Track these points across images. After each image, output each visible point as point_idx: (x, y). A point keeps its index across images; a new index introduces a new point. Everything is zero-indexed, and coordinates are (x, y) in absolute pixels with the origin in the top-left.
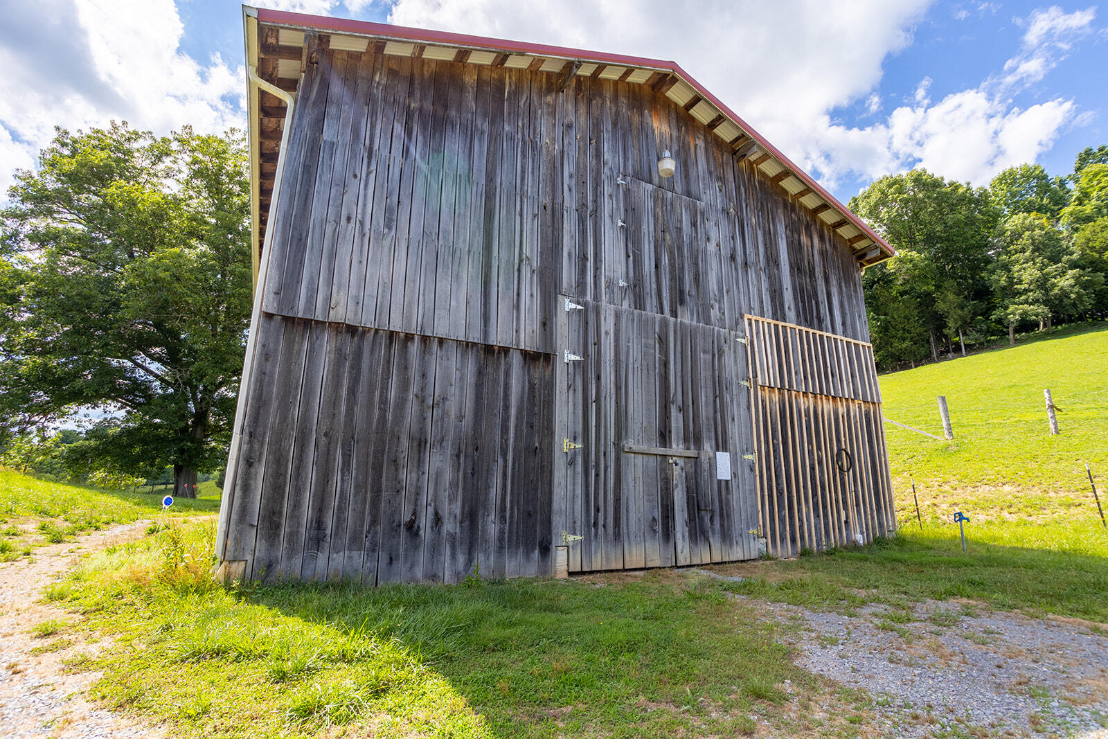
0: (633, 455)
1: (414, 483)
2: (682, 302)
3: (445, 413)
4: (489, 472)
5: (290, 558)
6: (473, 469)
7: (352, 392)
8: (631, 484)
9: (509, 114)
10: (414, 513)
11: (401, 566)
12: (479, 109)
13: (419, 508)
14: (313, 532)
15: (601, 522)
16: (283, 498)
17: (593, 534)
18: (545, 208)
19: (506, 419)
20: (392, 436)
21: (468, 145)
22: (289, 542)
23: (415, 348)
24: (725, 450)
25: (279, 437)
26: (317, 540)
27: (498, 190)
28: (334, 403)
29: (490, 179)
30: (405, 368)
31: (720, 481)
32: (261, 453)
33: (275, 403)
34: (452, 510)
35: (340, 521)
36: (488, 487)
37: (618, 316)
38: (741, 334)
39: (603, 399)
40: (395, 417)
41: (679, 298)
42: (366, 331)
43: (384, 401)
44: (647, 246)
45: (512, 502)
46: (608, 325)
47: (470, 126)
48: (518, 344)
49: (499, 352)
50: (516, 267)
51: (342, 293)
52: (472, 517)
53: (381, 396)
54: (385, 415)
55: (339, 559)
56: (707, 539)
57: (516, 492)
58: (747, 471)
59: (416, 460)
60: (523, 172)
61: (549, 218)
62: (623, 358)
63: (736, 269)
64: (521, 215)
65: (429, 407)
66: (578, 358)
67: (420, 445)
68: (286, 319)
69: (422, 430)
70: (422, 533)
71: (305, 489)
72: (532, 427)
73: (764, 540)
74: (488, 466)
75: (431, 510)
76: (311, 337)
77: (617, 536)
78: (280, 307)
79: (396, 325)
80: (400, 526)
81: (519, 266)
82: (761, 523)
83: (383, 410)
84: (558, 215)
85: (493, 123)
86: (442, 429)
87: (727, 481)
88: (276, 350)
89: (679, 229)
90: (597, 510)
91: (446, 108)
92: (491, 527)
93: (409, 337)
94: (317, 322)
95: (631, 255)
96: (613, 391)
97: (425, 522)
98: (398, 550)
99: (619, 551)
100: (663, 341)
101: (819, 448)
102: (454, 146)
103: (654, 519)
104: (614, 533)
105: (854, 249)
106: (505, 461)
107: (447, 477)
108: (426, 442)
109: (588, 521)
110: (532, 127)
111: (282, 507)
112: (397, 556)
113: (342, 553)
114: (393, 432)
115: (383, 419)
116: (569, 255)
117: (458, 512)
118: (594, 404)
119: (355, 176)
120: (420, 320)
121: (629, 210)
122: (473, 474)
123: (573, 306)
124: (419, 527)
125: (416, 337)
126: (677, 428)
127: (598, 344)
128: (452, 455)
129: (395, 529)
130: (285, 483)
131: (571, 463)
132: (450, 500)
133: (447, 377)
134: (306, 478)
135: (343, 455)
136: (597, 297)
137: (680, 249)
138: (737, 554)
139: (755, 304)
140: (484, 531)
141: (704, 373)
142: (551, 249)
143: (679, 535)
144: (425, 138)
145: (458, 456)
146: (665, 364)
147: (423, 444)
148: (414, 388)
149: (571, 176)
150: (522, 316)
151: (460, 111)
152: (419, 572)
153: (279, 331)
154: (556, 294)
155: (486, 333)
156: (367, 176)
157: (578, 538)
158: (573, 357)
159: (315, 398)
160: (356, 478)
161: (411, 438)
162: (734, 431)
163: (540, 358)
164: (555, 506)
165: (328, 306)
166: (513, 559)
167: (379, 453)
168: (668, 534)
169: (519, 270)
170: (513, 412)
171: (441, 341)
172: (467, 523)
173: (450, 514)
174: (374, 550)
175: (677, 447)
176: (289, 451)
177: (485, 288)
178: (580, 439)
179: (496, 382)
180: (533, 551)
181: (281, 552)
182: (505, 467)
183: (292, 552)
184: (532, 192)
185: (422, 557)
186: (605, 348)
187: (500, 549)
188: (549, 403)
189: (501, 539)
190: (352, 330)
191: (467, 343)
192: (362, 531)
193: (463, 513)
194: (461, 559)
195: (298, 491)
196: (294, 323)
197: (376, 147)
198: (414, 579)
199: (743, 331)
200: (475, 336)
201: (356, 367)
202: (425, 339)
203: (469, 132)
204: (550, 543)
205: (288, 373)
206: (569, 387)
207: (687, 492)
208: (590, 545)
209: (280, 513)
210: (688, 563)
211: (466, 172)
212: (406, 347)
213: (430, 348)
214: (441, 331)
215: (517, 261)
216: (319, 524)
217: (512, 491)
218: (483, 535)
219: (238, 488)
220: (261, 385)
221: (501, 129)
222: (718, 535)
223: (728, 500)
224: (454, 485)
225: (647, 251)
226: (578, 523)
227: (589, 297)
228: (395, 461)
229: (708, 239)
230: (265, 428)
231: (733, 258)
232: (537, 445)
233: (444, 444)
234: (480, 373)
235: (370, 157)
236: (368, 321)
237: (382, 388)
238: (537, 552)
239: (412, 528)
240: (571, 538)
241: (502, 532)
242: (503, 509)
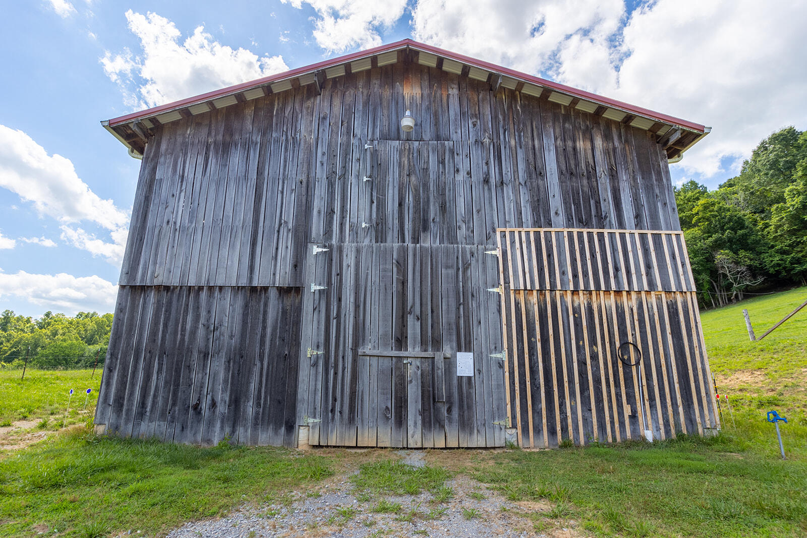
0: (368, 358)
1: (200, 380)
2: (425, 228)
3: (222, 334)
4: (250, 372)
5: (126, 424)
6: (239, 371)
7: (166, 325)
8: (366, 381)
9: (277, 124)
10: (199, 400)
11: (189, 433)
12: (254, 129)
13: (201, 396)
14: (140, 410)
15: (338, 408)
16: (125, 389)
17: (330, 418)
18: (301, 183)
19: (263, 336)
20: (188, 352)
21: (246, 155)
22: (127, 414)
23: (204, 295)
24: (468, 349)
25: (126, 355)
26: (141, 414)
27: (266, 181)
28: (154, 333)
29: (260, 173)
30: (197, 308)
31: (460, 378)
32: (116, 364)
33: (124, 336)
34: (222, 397)
35: (154, 403)
36: (248, 383)
37: (358, 251)
38: (491, 246)
39: (343, 316)
40: (190, 339)
41: (423, 225)
42: (175, 288)
43: (184, 330)
44: (391, 191)
45: (265, 392)
46: (349, 260)
47: (248, 142)
48: (274, 283)
49: (261, 290)
50: (277, 229)
51: (161, 268)
52: (236, 402)
53: (182, 327)
54: (184, 339)
55: (154, 426)
56: (442, 427)
57: (269, 386)
58: (494, 368)
59: (202, 365)
60: (285, 161)
61: (304, 189)
62: (362, 283)
63: (490, 189)
64: (282, 193)
65: (211, 331)
66: (322, 288)
67: (205, 356)
68: (132, 287)
69: (207, 346)
70: (203, 412)
71: (137, 384)
72: (283, 340)
73: (514, 431)
74: (250, 368)
75: (209, 397)
76: (145, 295)
77: (351, 420)
78: (128, 281)
79: (192, 282)
80: (189, 407)
81: (279, 228)
82: (509, 414)
83: (183, 335)
84: (311, 185)
85: (264, 134)
86: (219, 345)
87: (469, 378)
88: (126, 306)
89: (426, 170)
90: (335, 400)
91: (232, 135)
92: (250, 409)
93: (201, 288)
94: (148, 287)
95: (375, 202)
96: (352, 309)
97: (205, 406)
98: (187, 423)
99: (353, 432)
100: (401, 265)
102: (236, 159)
103: (387, 408)
104: (349, 418)
106: (262, 365)
107: (221, 376)
108: (208, 354)
109: (326, 408)
110: (293, 128)
111: (124, 395)
112: (187, 426)
113: (154, 423)
114: (188, 348)
115: (183, 340)
116: (319, 212)
117: (227, 399)
118: (335, 321)
119: (173, 195)
120: (207, 277)
121: (375, 166)
122: (238, 374)
123: (320, 250)
124: (201, 408)
125: (205, 288)
126: (414, 334)
127: (340, 275)
128: (225, 361)
129: (187, 410)
130: (127, 381)
131: (315, 365)
132: (222, 391)
133: (223, 311)
134: (138, 378)
135: (159, 363)
136: (342, 239)
137: (426, 186)
138: (478, 440)
139: (512, 218)
140: (245, 412)
141: (445, 286)
142: (305, 210)
143: (410, 423)
144: (217, 159)
145: (229, 362)
146: (404, 283)
147: (207, 355)
148: (202, 320)
149: (323, 154)
150: (279, 264)
151: (241, 134)
152: (199, 438)
153: (128, 295)
154: (307, 243)
155: (251, 279)
156: (180, 193)
157: (317, 420)
158: (318, 288)
159: (145, 331)
160: (166, 376)
161: (200, 352)
162: (480, 333)
163: (293, 291)
164: (299, 397)
165: (153, 277)
166: (265, 433)
167: (179, 363)
168: (401, 421)
169: (279, 231)
170: (269, 330)
171: (221, 288)
172: (232, 407)
173: (222, 400)
174: (173, 422)
175: (413, 350)
176: (130, 363)
177: (253, 248)
178: (322, 348)
179: (258, 311)
180: (280, 428)
181: (122, 422)
182: (262, 369)
183: (127, 420)
184: (291, 174)
185: (202, 428)
186: (346, 277)
187: (255, 425)
188: (297, 323)
189: (256, 418)
190: (167, 288)
191: (238, 287)
192: (167, 410)
193: (230, 400)
194: (228, 430)
195: (133, 385)
196: (135, 289)
197: (186, 174)
198: (196, 442)
199: (495, 243)
200: (244, 282)
201: (168, 311)
202: (211, 289)
203: (247, 146)
204: (295, 423)
205: (132, 318)
206: (314, 310)
207: (422, 387)
208: (328, 426)
209: (124, 399)
210: (419, 445)
211: (243, 174)
212: (199, 295)
213: (214, 293)
214: (220, 282)
215: (277, 226)
216: (143, 404)
217: (266, 385)
218: (243, 415)
219: (104, 384)
220: (118, 326)
221: (270, 137)
222: (455, 425)
223: (470, 394)
224: (226, 381)
225: (390, 195)
226: (318, 409)
227: (334, 241)
228: (189, 366)
229: (458, 171)
230: (119, 350)
231: (486, 181)
232: (286, 352)
233: (220, 354)
234: (246, 306)
235: (182, 182)
236: (175, 281)
237: (183, 322)
238: (283, 428)
239: (197, 408)
240: (311, 420)
241: (257, 413)
242: (259, 397)
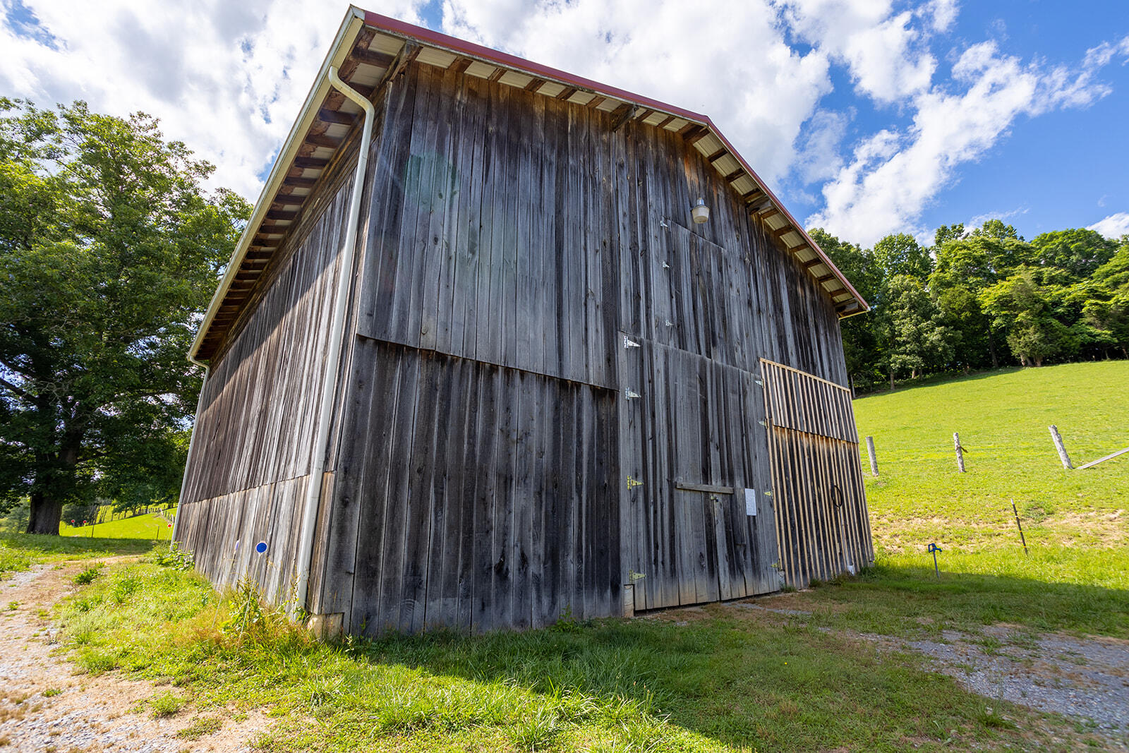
0: (682, 492)
1: (502, 523)
2: (714, 344)
3: (528, 450)
4: (567, 509)
5: (387, 608)
6: (553, 507)
7: (443, 425)
8: (682, 521)
9: (573, 148)
10: (503, 555)
11: (492, 611)
12: (547, 140)
13: (506, 550)
14: (410, 579)
15: (660, 559)
16: (379, 541)
17: (654, 572)
18: (605, 244)
19: (579, 456)
20: (481, 473)
21: (539, 174)
22: (387, 590)
23: (499, 379)
24: (752, 487)
25: (374, 474)
26: (414, 587)
27: (565, 223)
28: (425, 436)
29: (559, 212)
30: (490, 400)
31: (749, 516)
32: (356, 491)
33: (368, 436)
34: (537, 549)
35: (435, 564)
36: (566, 526)
37: (666, 355)
38: (758, 376)
39: (657, 436)
40: (483, 452)
41: (712, 340)
42: (454, 359)
43: (472, 436)
44: (685, 288)
45: (587, 540)
46: (659, 364)
47: (540, 156)
48: (588, 379)
49: (572, 387)
50: (583, 301)
51: (431, 319)
52: (553, 557)
53: (469, 430)
54: (474, 450)
55: (436, 606)
56: (742, 573)
57: (590, 529)
58: (768, 506)
59: (503, 498)
60: (585, 206)
61: (608, 254)
62: (672, 396)
63: (752, 314)
64: (586, 250)
65: (513, 442)
66: (636, 396)
67: (506, 482)
68: (379, 343)
69: (508, 466)
70: (510, 576)
71: (401, 530)
72: (601, 464)
73: (783, 573)
74: (566, 503)
75: (517, 550)
76: (403, 364)
77: (673, 571)
78: (373, 330)
79: (483, 356)
80: (491, 568)
81: (586, 301)
82: (780, 557)
83: (472, 445)
84: (616, 252)
85: (559, 155)
86: (525, 466)
87: (754, 517)
88: (369, 378)
89: (709, 274)
90: (657, 547)
91: (519, 135)
92: (571, 567)
93: (494, 368)
94: (409, 348)
95: (674, 296)
96: (665, 429)
97: (513, 564)
98: (489, 596)
99: (675, 587)
100: (703, 381)
101: (818, 485)
102: (527, 174)
103: (701, 555)
104: (671, 569)
105: (834, 302)
106: (580, 498)
107: (532, 515)
108: (511, 479)
109: (649, 558)
110: (591, 163)
111: (378, 551)
112: (489, 601)
113: (438, 600)
114: (481, 468)
115: (472, 453)
116: (626, 293)
117: (542, 552)
118: (650, 441)
119: (441, 196)
120: (503, 351)
121: (671, 252)
122: (553, 512)
123: (631, 343)
124: (507, 569)
125: (500, 368)
126: (716, 465)
127: (652, 381)
128: (535, 492)
129: (487, 573)
130: (381, 524)
131: (634, 500)
132: (534, 540)
133: (528, 411)
134: (401, 519)
135: (436, 493)
136: (649, 336)
137: (710, 292)
138: (764, 587)
139: (767, 349)
140: (565, 571)
141: (733, 414)
142: (611, 286)
143: (721, 571)
144: (502, 163)
145: (540, 494)
146: (705, 403)
147: (509, 481)
148: (499, 424)
149: (624, 215)
150: (591, 352)
151: (531, 139)
152: (509, 617)
153: (372, 356)
154: (617, 330)
155: (561, 367)
156: (452, 196)
157: (642, 575)
158: (632, 395)
159: (407, 431)
160: (449, 518)
161: (499, 475)
162: (757, 468)
163: (605, 394)
164: (622, 545)
165: (419, 331)
166: (590, 600)
167: (470, 490)
168: (713, 570)
169: (586, 305)
170: (585, 447)
171: (523, 373)
172: (549, 564)
173: (534, 554)
174: (467, 596)
175: (716, 485)
176: (384, 489)
177: (559, 321)
178: (640, 477)
179: (570, 417)
180: (606, 591)
181: (379, 604)
182: (580, 505)
183: (390, 600)
184: (593, 227)
185: (512, 601)
186: (658, 386)
187: (579, 589)
188: (615, 439)
189: (579, 579)
190: (441, 358)
191: (545, 376)
192: (456, 575)
193: (546, 554)
194: (546, 601)
195: (394, 533)
196: (386, 348)
197: (459, 167)
198: (505, 626)
199: (760, 374)
200: (552, 371)
201: (446, 399)
202: (508, 371)
203: (540, 162)
204: (620, 582)
205: (381, 403)
206: (630, 424)
207: (726, 528)
208: (652, 584)
209: (377, 558)
210: (729, 597)
211: (538, 202)
212: (492, 379)
213: (513, 381)
214: (522, 364)
215: (583, 296)
216: (414, 569)
217: (586, 529)
218: (564, 576)
219: (334, 531)
220: (355, 416)
221: (566, 162)
222: (750, 569)
223: (755, 535)
224: (537, 524)
225: (686, 293)
226: (642, 561)
227: (643, 336)
228: (484, 499)
229: (731, 285)
230: (360, 463)
231: (750, 303)
232: (606, 482)
233: (527, 481)
234: (557, 408)
235: (453, 177)
236: (455, 350)
237: (470, 421)
238: (609, 591)
239: (502, 571)
240: (636, 576)
241: (579, 572)
242: (579, 549)
